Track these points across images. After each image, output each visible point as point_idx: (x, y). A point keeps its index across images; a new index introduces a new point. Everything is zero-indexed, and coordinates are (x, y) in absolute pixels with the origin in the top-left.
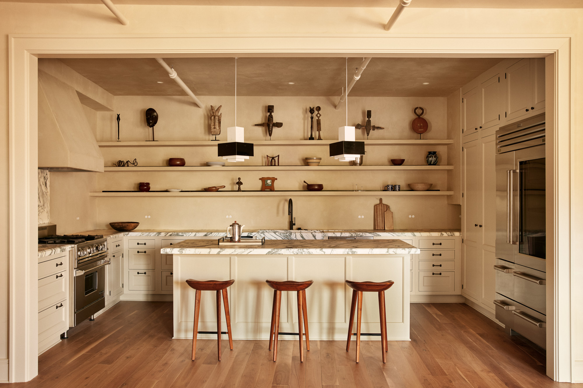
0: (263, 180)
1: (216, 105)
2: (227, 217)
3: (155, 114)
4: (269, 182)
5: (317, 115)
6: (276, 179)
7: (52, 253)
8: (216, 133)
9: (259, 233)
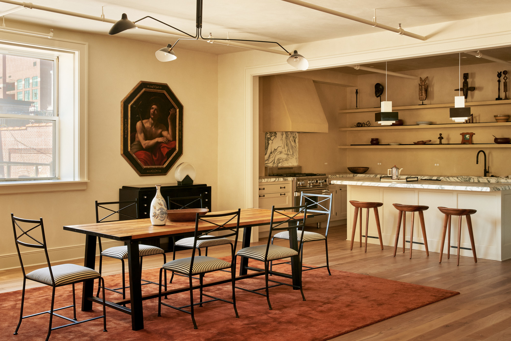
0: (463, 135)
1: (424, 77)
2: (435, 165)
3: (381, 87)
4: (468, 136)
5: (504, 78)
6: (474, 134)
7: (276, 180)
8: (423, 99)
9: (446, 178)
